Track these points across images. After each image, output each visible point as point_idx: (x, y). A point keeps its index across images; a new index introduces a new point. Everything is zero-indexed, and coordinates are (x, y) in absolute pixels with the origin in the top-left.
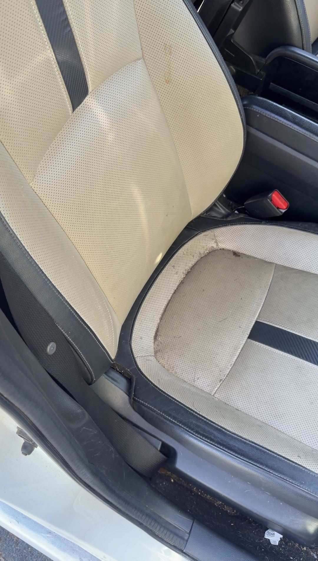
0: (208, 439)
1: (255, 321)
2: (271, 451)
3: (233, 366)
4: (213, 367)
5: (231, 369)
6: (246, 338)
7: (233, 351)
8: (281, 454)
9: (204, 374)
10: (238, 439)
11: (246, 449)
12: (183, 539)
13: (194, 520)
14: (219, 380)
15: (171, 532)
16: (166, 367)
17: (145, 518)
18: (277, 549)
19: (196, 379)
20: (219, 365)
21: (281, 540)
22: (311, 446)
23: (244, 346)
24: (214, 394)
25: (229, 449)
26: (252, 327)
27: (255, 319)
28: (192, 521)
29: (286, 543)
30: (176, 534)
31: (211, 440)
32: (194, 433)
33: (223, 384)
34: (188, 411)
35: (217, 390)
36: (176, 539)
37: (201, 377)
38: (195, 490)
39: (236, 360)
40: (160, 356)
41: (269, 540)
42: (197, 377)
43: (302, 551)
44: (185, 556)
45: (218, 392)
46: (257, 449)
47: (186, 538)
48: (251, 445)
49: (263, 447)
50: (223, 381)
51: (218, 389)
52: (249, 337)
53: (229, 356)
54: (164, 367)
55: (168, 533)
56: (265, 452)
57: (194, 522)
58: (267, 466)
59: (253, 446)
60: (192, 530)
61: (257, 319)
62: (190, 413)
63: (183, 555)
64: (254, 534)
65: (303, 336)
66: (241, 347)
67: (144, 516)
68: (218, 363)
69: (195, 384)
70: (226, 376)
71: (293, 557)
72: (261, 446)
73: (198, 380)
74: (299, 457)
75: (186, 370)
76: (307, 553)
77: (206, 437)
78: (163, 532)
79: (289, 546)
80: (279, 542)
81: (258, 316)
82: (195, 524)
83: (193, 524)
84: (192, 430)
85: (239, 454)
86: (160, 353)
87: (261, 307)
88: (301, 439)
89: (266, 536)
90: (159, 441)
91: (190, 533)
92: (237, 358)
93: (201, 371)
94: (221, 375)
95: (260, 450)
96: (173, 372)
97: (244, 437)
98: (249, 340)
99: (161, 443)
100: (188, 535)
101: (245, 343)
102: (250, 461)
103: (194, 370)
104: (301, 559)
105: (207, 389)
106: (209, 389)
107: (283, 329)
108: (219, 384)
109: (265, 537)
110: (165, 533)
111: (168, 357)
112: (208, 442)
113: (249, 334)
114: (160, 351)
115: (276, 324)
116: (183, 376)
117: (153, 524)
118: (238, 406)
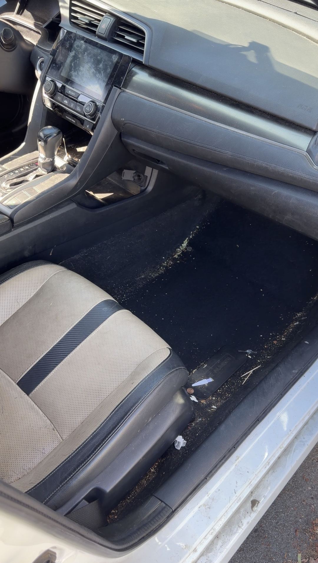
0: (97, 448)
1: (16, 385)
2: (122, 401)
3: (46, 415)
4: (39, 432)
5: (48, 418)
6: (28, 397)
7: (34, 411)
8: (127, 395)
9: (42, 442)
10: (105, 424)
11: (115, 419)
12: (165, 508)
13: (153, 495)
14: (53, 431)
15: (157, 515)
16: (20, 477)
17: (140, 532)
18: (189, 443)
19: (43, 451)
20: (40, 427)
21: (184, 438)
22: (128, 376)
23: (33, 401)
24: (63, 440)
25: (110, 433)
26: (20, 389)
27: (15, 384)
28: (153, 496)
29: (187, 435)
30: (160, 513)
31: (98, 446)
32: (88, 459)
33: (57, 428)
34: (69, 460)
35: (60, 436)
36: (163, 513)
37: (44, 446)
38: (130, 501)
39: (42, 411)
40: (7, 479)
41: (182, 447)
42: (42, 449)
43: (194, 426)
44: (177, 511)
45: (61, 435)
46: (117, 411)
47: (164, 505)
48: (114, 414)
49: (118, 406)
50: (55, 427)
51: (59, 434)
52: (28, 394)
53: (36, 416)
54: (20, 478)
55: (157, 519)
56: (122, 406)
57: (154, 495)
58: (132, 407)
59: (115, 413)
60: (160, 498)
61: (15, 383)
62: (71, 458)
63: (176, 513)
64: (175, 457)
65: (47, 352)
66: (33, 403)
67: (138, 533)
68: (38, 427)
69: (47, 453)
70: (52, 424)
71: (197, 433)
72: (117, 407)
73: (45, 449)
74: (133, 383)
75: (32, 457)
76: (197, 424)
77: (95, 449)
78: (154, 522)
79: (189, 434)
80: (185, 440)
81: (14, 380)
82: (156, 495)
83: (155, 496)
84: (85, 460)
85: (116, 426)
86: (5, 479)
87: (7, 376)
88: (121, 381)
89: (179, 448)
90: (82, 501)
91: (162, 501)
92: (41, 410)
93: (38, 444)
94: (49, 427)
95: (119, 408)
96: (27, 471)
97: (105, 418)
98: (30, 395)
99: (84, 500)
100: (163, 503)
101: (31, 399)
102: (125, 419)
103: (34, 449)
104: (200, 428)
105: (56, 444)
106: (56, 443)
107: (34, 364)
108: (56, 431)
109: (179, 450)
110: (156, 520)
111: (12, 471)
112: (99, 449)
113: (25, 393)
114: (3, 477)
115: (27, 369)
116: (35, 463)
117: (146, 528)
118: (79, 421)
